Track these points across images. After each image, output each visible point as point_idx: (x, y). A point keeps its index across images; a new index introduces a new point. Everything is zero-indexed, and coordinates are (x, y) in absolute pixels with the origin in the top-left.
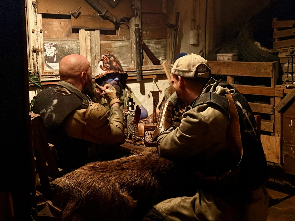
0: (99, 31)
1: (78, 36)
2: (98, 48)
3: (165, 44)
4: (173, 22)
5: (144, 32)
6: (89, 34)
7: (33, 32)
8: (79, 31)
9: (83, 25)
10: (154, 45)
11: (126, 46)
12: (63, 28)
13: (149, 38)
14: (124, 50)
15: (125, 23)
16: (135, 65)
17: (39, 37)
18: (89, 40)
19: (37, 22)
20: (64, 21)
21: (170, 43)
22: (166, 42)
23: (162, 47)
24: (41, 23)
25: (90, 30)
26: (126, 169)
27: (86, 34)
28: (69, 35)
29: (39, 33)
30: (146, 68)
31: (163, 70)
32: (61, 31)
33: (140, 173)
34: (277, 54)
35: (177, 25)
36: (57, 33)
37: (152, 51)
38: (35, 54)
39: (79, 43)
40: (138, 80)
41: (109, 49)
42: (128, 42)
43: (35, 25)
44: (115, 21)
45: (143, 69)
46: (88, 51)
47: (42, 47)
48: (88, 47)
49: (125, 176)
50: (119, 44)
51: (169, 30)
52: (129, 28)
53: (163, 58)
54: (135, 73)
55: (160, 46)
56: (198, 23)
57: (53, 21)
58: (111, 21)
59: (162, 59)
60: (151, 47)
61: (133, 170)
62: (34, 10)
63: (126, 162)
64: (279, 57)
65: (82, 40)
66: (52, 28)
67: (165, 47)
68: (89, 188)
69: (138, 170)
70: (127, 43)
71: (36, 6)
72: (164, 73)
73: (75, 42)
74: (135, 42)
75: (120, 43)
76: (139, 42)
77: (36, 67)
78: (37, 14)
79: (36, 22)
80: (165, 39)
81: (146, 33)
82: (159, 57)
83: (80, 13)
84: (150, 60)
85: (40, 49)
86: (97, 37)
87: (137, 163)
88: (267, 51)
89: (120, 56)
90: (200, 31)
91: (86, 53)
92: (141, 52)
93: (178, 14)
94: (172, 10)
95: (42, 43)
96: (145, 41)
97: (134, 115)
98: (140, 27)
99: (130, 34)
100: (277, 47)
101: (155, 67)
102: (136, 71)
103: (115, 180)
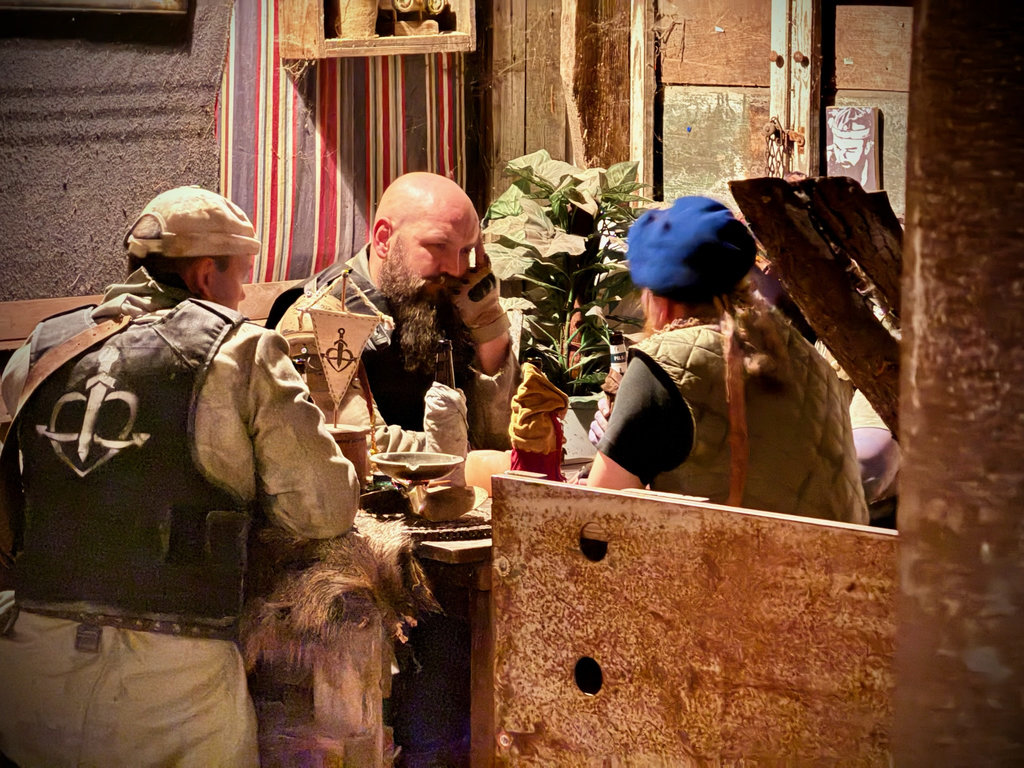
24: (806, 26)
32: (904, 56)
36: (890, 68)
57: (876, 16)
66: (872, 45)
85: (795, 129)
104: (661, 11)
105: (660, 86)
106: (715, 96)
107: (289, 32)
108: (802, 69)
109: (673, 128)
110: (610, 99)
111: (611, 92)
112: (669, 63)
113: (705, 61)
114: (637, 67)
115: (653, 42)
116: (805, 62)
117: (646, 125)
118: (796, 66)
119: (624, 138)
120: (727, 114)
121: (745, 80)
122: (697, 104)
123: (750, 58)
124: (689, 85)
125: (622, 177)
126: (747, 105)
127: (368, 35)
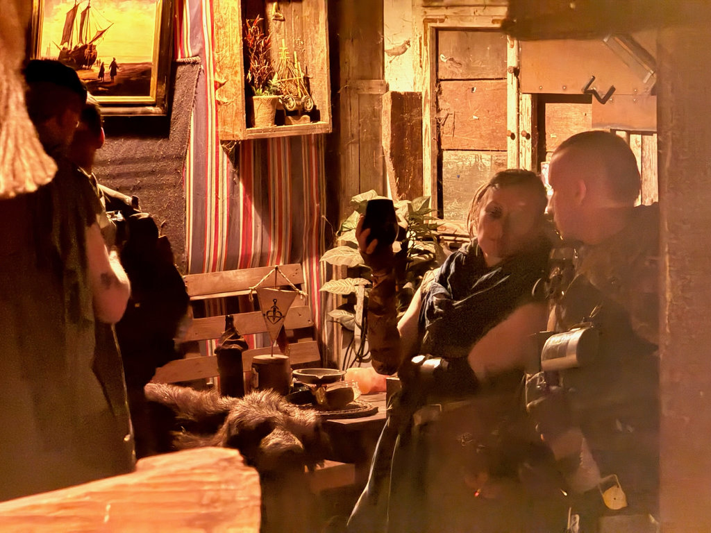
6: (640, 143)
17: (524, 149)
24: (528, 115)
27: (634, 142)
57: (569, 109)
62: (517, 86)
66: (567, 126)
83: (612, 90)
95: (529, 163)
104: (440, 107)
105: (440, 151)
106: (474, 156)
107: (224, 125)
108: (526, 140)
109: (448, 176)
110: (412, 159)
111: (412, 155)
112: (446, 137)
113: (467, 136)
114: (427, 140)
115: (436, 125)
116: (528, 136)
117: (433, 174)
118: (523, 139)
119: (420, 182)
120: (481, 167)
121: (493, 147)
122: (462, 161)
123: (495, 134)
124: (458, 150)
125: (420, 205)
126: (493, 162)
127: (270, 126)
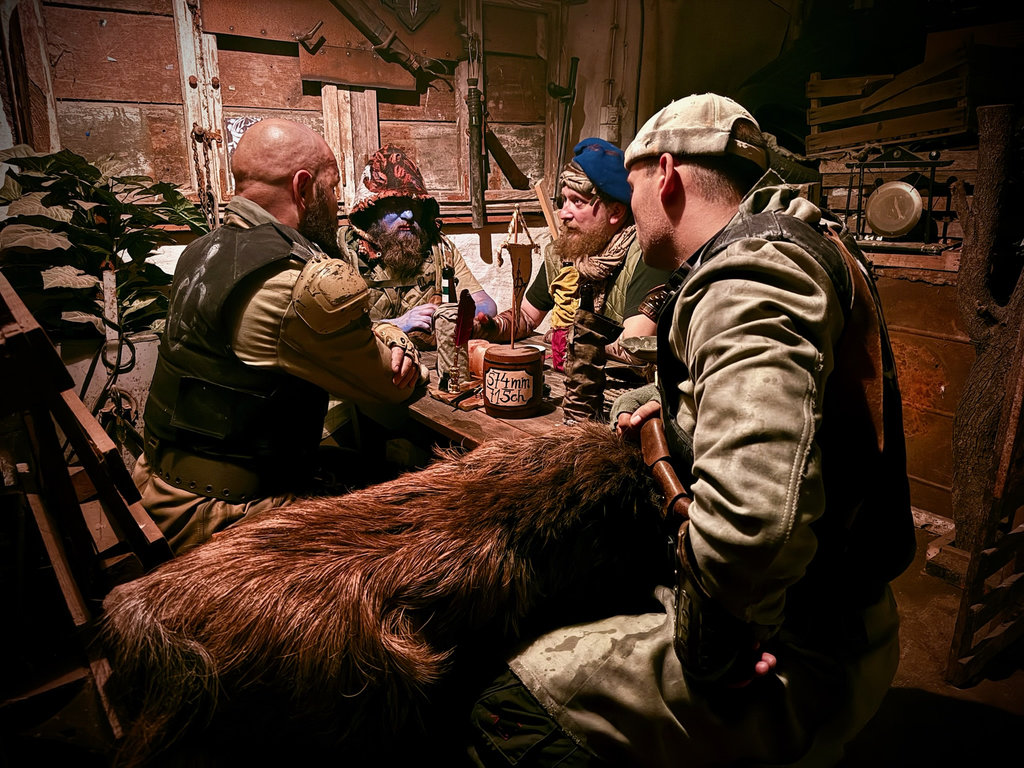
0: (374, 92)
1: (320, 103)
2: (372, 138)
3: (540, 138)
4: (561, 81)
5: (491, 104)
6: (349, 99)
7: (194, 86)
8: (323, 90)
9: (332, 73)
10: (514, 138)
11: (447, 137)
12: (279, 79)
13: (501, 120)
14: (441, 147)
15: (442, 76)
16: (467, 187)
17: (211, 100)
18: (349, 115)
19: (204, 56)
20: (281, 61)
21: (552, 136)
22: (544, 132)
23: (535, 145)
24: (214, 60)
25: (351, 88)
26: (410, 525)
27: (341, 97)
28: (295, 98)
29: (211, 87)
30: (496, 195)
31: (537, 203)
32: (274, 86)
33: (463, 542)
34: (815, 164)
35: (571, 88)
36: (264, 93)
37: (510, 154)
38: (200, 146)
39: (322, 122)
40: (475, 226)
41: (403, 141)
42: (451, 127)
43: (199, 66)
44: (416, 65)
45: (486, 198)
46: (346, 145)
47: (219, 127)
48: (346, 134)
49: (404, 559)
50: (427, 130)
51: (551, 101)
52: (452, 90)
53: (537, 174)
54: (467, 209)
55: (528, 143)
56: (619, 90)
57: (250, 59)
58: (407, 66)
59: (535, 176)
60: (508, 143)
61: (438, 530)
62: (194, 23)
63: (413, 495)
64: (821, 172)
65: (330, 115)
66: (249, 78)
67: (540, 143)
68: (239, 640)
69: (455, 530)
70: (448, 130)
71: (199, 13)
72: (537, 210)
73: (313, 120)
74: (467, 127)
75: (432, 129)
76: (479, 127)
77: (206, 180)
78: (203, 35)
79: (202, 59)
80: (543, 126)
81: (497, 107)
82: (526, 169)
84: (504, 177)
85: (213, 131)
86: (369, 108)
87: (453, 499)
88: (791, 157)
89: (431, 164)
90: (624, 111)
91: (342, 150)
92: (484, 153)
93: (575, 61)
94: (561, 51)
95: (219, 115)
96: (493, 127)
97: (454, 317)
98: (480, 87)
99: (455, 106)
100: (817, 148)
101: (518, 194)
102: (470, 204)
103: (363, 584)
104: (49, 40)
106: (112, 109)
108: (214, 90)
112: (61, 82)
113: (97, 82)
118: (206, 88)
120: (125, 122)
121: (142, 98)
122: (92, 115)
124: (82, 100)
126: (144, 116)
